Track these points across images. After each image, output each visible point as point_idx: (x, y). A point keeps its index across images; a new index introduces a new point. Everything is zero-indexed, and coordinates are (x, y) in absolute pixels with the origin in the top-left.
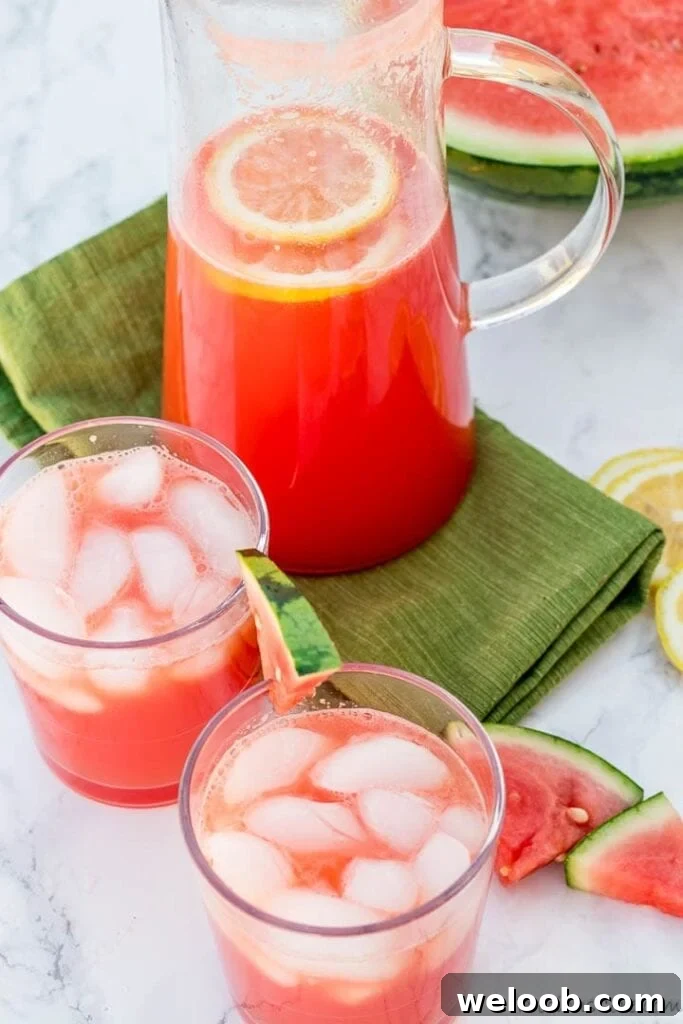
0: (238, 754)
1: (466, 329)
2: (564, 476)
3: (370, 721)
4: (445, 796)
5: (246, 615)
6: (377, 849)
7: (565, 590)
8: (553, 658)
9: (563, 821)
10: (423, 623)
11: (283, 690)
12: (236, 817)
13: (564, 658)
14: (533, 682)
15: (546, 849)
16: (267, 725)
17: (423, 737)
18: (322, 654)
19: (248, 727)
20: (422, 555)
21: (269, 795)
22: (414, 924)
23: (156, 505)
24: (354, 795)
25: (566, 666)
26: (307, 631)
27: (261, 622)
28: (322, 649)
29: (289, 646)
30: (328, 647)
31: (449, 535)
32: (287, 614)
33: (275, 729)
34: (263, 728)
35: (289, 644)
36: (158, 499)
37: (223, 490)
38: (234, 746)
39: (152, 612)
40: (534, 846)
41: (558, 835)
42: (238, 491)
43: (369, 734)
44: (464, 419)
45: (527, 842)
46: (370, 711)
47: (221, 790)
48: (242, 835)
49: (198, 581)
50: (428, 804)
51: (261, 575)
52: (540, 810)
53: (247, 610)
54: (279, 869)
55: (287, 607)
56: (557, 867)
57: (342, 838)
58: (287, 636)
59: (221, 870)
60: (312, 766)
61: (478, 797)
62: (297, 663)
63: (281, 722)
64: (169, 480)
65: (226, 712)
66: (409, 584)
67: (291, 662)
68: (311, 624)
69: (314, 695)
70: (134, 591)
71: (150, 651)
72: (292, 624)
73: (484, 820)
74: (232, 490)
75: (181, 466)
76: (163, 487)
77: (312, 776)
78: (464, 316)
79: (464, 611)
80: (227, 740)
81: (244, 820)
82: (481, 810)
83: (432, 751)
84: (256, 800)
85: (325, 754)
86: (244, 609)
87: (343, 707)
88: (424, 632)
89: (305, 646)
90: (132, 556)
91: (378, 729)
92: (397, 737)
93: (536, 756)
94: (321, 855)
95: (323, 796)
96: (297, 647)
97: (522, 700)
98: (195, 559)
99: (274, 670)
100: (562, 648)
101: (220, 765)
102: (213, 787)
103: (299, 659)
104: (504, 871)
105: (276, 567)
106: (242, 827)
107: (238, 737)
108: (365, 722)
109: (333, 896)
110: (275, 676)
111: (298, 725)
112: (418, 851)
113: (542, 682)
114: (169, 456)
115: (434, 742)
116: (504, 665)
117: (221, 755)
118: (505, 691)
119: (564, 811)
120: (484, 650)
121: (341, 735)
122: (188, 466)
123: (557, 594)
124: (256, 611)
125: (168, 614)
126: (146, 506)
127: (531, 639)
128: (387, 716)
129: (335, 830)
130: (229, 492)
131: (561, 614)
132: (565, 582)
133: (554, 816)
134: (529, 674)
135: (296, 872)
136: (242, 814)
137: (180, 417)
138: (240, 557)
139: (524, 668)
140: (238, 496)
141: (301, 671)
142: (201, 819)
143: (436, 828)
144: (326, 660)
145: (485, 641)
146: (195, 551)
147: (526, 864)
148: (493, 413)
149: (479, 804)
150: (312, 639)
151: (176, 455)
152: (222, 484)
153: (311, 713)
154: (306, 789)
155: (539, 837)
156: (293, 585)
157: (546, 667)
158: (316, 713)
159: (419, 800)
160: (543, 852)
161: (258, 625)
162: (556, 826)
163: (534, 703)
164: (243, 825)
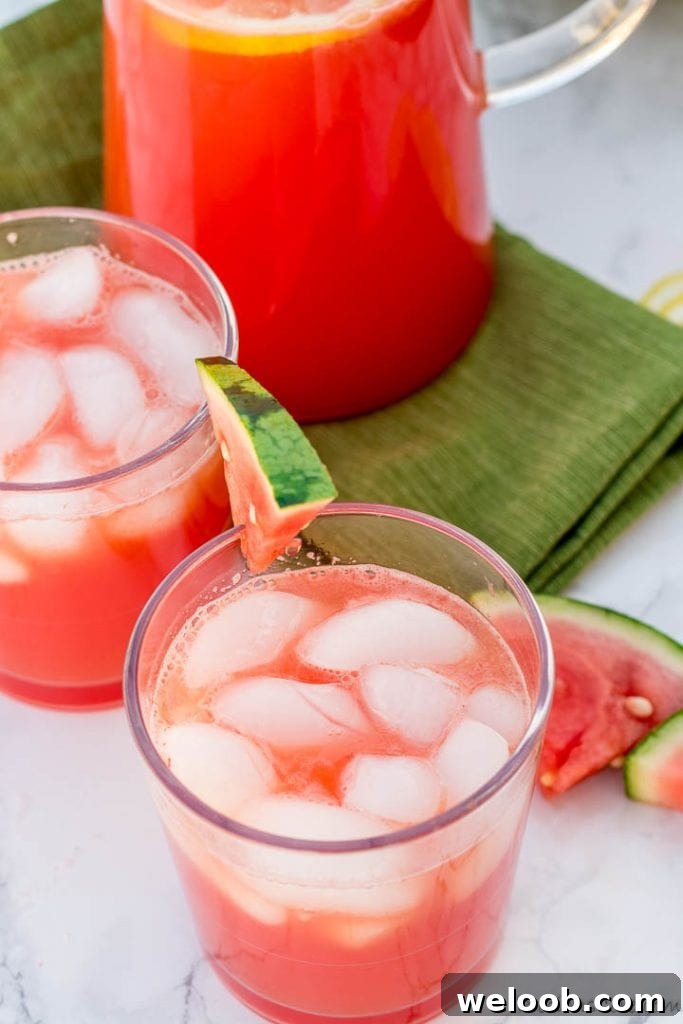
0: (202, 624)
1: (482, 105)
2: (606, 295)
3: (373, 581)
4: (473, 673)
5: (211, 451)
6: (386, 742)
7: (613, 429)
8: (601, 514)
9: (620, 715)
10: (436, 477)
11: (259, 535)
12: (201, 706)
13: (613, 515)
14: (575, 545)
15: (599, 751)
16: (239, 588)
17: (443, 600)
18: (309, 480)
19: (215, 590)
20: (431, 397)
21: (241, 676)
22: (438, 834)
23: (94, 318)
24: (355, 674)
25: (615, 526)
26: (291, 451)
27: (229, 449)
28: (310, 474)
29: (265, 471)
30: (318, 470)
31: (465, 372)
32: (263, 430)
33: (250, 592)
34: (235, 591)
35: (267, 468)
36: (97, 311)
37: (179, 298)
38: (196, 615)
39: (87, 448)
40: (584, 747)
41: (615, 733)
42: (197, 299)
43: (371, 597)
44: (481, 234)
45: (576, 741)
46: (373, 567)
47: (180, 670)
48: (207, 727)
49: (147, 411)
50: (450, 682)
51: (228, 384)
52: (590, 700)
53: (211, 443)
54: (257, 770)
55: (263, 422)
56: (613, 774)
57: (339, 730)
58: (262, 457)
59: (181, 772)
60: (298, 638)
61: (517, 674)
62: (276, 491)
63: (257, 584)
64: (111, 289)
65: (183, 569)
66: (416, 431)
67: (269, 490)
68: (295, 442)
69: (299, 548)
70: (65, 425)
71: (85, 494)
72: (269, 440)
73: (524, 703)
74: (191, 298)
75: (125, 272)
76: (102, 297)
77: (299, 650)
78: (480, 89)
79: (486, 460)
80: (187, 606)
81: (211, 708)
82: (519, 689)
83: (455, 618)
84: (223, 685)
85: (315, 623)
86: (207, 442)
87: (337, 563)
88: (436, 487)
89: (288, 470)
90: (62, 379)
91: (384, 591)
92: (409, 599)
93: (582, 633)
94: (313, 751)
95: (314, 676)
96: (277, 471)
97: (563, 568)
98: (144, 383)
99: (247, 511)
100: (611, 502)
101: (179, 638)
102: (169, 668)
103: (280, 486)
104: (547, 780)
105: (248, 376)
106: (209, 718)
107: (203, 602)
108: (366, 582)
109: (330, 804)
110: (248, 519)
111: (279, 588)
112: (442, 742)
113: (588, 544)
114: (109, 258)
115: (457, 606)
116: (538, 524)
117: (180, 625)
118: (541, 555)
119: (620, 702)
120: (514, 507)
121: (335, 600)
122: (134, 270)
123: (604, 435)
124: (223, 438)
125: (110, 450)
126: (81, 320)
127: (572, 490)
128: (395, 573)
129: (331, 720)
130: (186, 300)
131: (609, 459)
132: (613, 419)
133: (609, 709)
134: (571, 534)
135: (281, 776)
136: (209, 701)
137: (121, 208)
138: (201, 366)
139: (564, 527)
140: (198, 306)
141: (283, 501)
142: (155, 707)
143: (464, 712)
144: (315, 488)
145: (513, 496)
146: (145, 374)
147: (573, 770)
148: (515, 225)
149: (518, 683)
150: (298, 462)
151: (118, 256)
152: (177, 291)
153: (297, 572)
154: (292, 667)
155: (591, 735)
156: (270, 396)
157: (591, 525)
158: (301, 571)
159: (439, 678)
160: (596, 753)
161: (226, 455)
162: (613, 721)
163: (577, 572)
164: (210, 715)
